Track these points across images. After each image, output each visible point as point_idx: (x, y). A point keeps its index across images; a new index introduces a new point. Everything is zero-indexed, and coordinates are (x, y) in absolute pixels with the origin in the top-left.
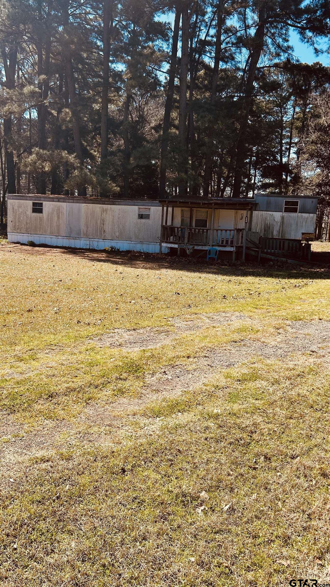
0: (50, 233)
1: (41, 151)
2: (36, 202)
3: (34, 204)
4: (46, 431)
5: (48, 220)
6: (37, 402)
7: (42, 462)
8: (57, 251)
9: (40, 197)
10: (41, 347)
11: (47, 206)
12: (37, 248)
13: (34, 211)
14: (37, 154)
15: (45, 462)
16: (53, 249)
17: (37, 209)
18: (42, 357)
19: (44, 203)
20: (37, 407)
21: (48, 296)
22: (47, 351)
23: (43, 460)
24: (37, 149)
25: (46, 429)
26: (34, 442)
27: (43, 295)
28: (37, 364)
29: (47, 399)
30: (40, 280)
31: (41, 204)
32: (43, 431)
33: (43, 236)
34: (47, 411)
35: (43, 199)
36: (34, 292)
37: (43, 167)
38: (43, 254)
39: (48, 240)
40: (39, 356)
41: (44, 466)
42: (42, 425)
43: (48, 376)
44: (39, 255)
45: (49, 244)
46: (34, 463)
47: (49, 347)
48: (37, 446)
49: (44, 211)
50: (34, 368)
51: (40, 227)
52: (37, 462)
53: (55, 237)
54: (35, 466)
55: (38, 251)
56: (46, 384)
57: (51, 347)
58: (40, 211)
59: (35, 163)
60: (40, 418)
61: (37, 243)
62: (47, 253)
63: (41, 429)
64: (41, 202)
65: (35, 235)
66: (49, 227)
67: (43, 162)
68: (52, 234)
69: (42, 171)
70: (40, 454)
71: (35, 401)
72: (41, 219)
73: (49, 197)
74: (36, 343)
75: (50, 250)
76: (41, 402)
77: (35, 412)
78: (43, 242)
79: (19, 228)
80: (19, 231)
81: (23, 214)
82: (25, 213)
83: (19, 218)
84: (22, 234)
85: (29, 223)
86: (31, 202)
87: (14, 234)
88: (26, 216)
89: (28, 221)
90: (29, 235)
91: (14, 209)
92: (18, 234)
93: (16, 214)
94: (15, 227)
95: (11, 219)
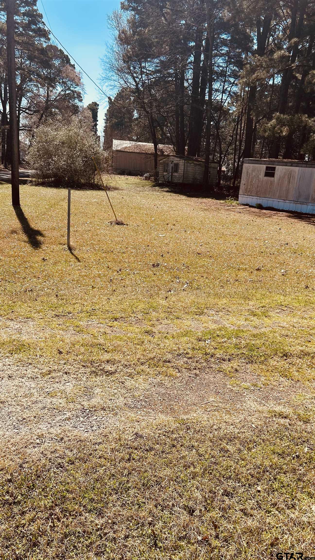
0: (278, 197)
1: (282, 115)
2: (269, 166)
4: (282, 388)
5: (279, 184)
6: (273, 358)
7: (281, 417)
8: (282, 215)
9: (274, 161)
10: (273, 306)
11: (280, 170)
12: (264, 211)
13: (267, 174)
14: (278, 119)
15: (283, 417)
16: (279, 213)
17: (270, 172)
18: (274, 315)
19: (277, 167)
20: (272, 362)
21: (276, 258)
22: (278, 311)
23: (281, 415)
24: (278, 114)
25: (282, 386)
26: (271, 395)
27: (270, 256)
28: (269, 321)
29: (282, 357)
30: (267, 241)
31: (275, 168)
32: (279, 387)
33: (271, 199)
34: (283, 369)
35: (277, 163)
36: (262, 252)
37: (282, 132)
38: (269, 216)
39: (275, 203)
40: (270, 314)
41: (282, 421)
42: (278, 381)
43: (282, 336)
44: (267, 217)
45: (276, 207)
46: (273, 416)
47: (280, 307)
48: (274, 400)
49: (276, 175)
50: (267, 325)
51: (270, 191)
52: (275, 415)
53: (282, 201)
54: (274, 419)
55: (265, 213)
56: (280, 343)
57: (282, 307)
58: (272, 175)
59: (274, 128)
60: (276, 374)
61: (265, 205)
62: (273, 216)
63: (278, 385)
64: (274, 166)
65: (264, 198)
66: (279, 191)
67: (282, 127)
68: (280, 197)
69: (280, 135)
70: (278, 409)
71: (271, 357)
72: (272, 183)
73: (283, 162)
74: (267, 301)
75: (277, 213)
76: (276, 359)
77: (271, 367)
78: (271, 206)
79: (250, 191)
80: (249, 193)
81: (256, 177)
82: (258, 176)
83: (251, 182)
84: (252, 197)
85: (260, 187)
86: (264, 167)
87: (244, 196)
88: (258, 180)
89: (260, 185)
90: (258, 198)
91: (248, 172)
92: (248, 197)
93: (249, 177)
94: (246, 190)
95: (244, 182)
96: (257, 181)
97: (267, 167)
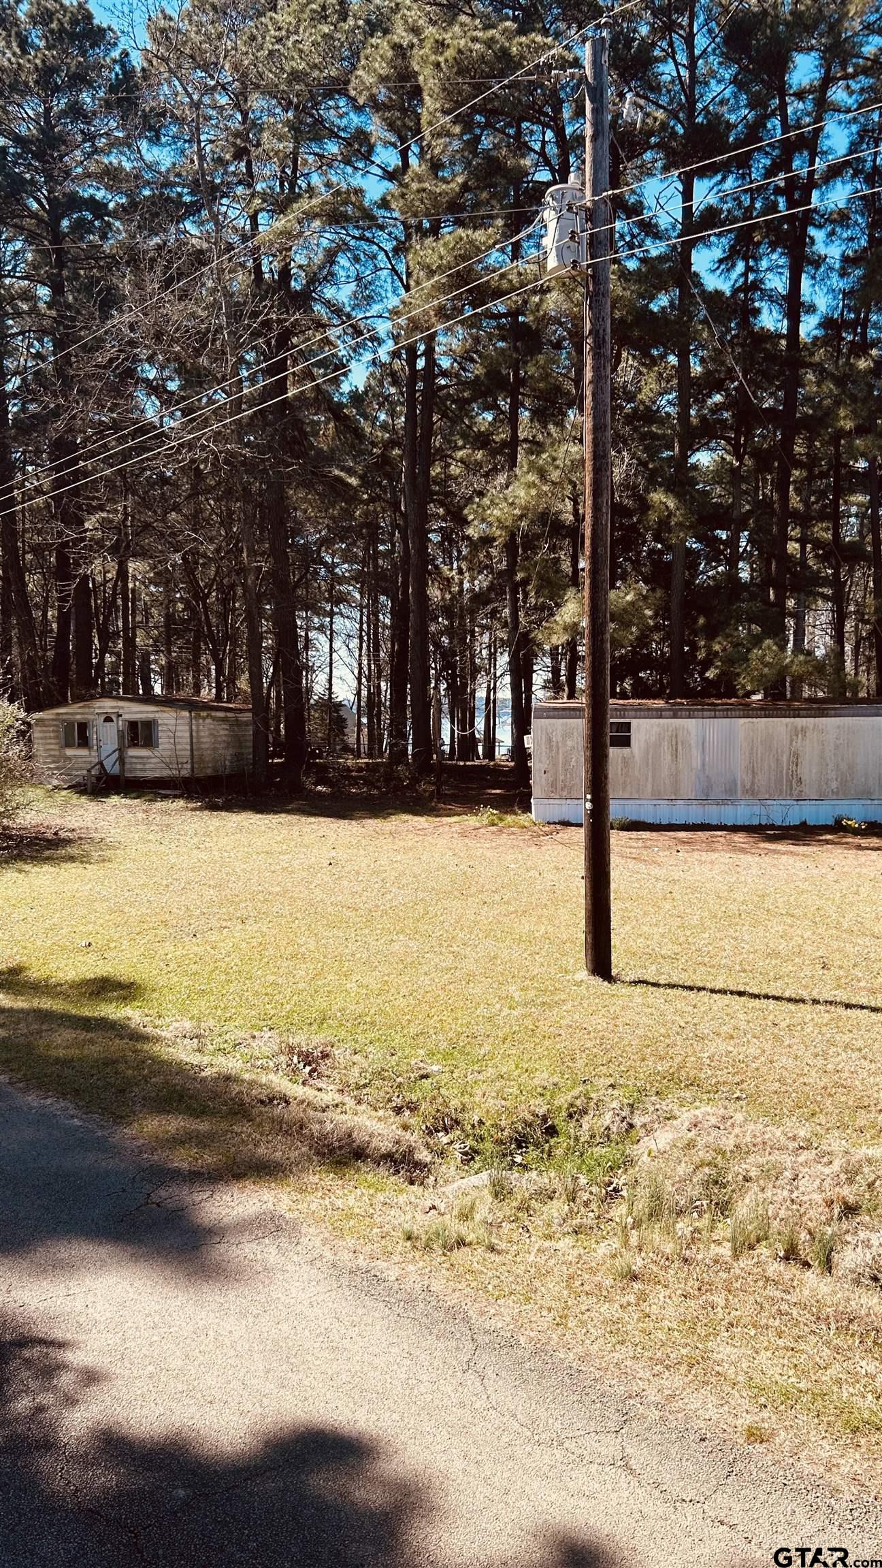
0: (653, 794)
5: (647, 763)
9: (625, 709)
11: (644, 729)
17: (616, 737)
19: (635, 722)
31: (628, 725)
35: (630, 713)
49: (634, 741)
51: (625, 781)
53: (665, 802)
58: (624, 742)
64: (626, 720)
66: (650, 779)
68: (656, 795)
72: (627, 762)
73: (646, 707)
79: (565, 786)
80: (564, 794)
81: (578, 752)
83: (566, 763)
87: (551, 801)
91: (550, 740)
92: (564, 802)
93: (558, 753)
94: (553, 785)
95: (543, 767)
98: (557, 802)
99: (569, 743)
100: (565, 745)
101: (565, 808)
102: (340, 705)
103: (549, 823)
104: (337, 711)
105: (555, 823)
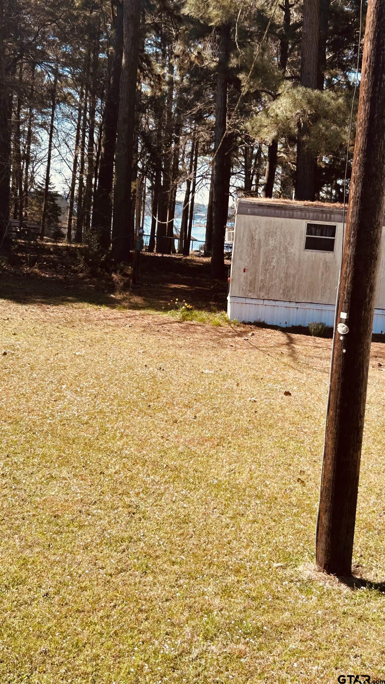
2: (316, 222)
3: (310, 228)
9: (330, 212)
13: (311, 244)
17: (320, 239)
19: (340, 226)
35: (337, 217)
49: (338, 246)
51: (324, 286)
58: (327, 246)
64: (332, 223)
65: (308, 306)
72: (328, 266)
79: (264, 286)
80: (262, 294)
81: (280, 252)
82: (286, 249)
83: (267, 262)
84: (273, 303)
85: (294, 277)
86: (302, 225)
87: (248, 301)
88: (287, 258)
89: (292, 271)
90: (293, 305)
91: (252, 238)
92: (261, 302)
93: (259, 252)
94: (252, 283)
95: (243, 265)
96: (284, 260)
97: (309, 226)
98: (254, 302)
99: (272, 242)
100: (267, 244)
101: (261, 309)
102: (56, 195)
103: (245, 323)
104: (53, 200)
105: (250, 323)
